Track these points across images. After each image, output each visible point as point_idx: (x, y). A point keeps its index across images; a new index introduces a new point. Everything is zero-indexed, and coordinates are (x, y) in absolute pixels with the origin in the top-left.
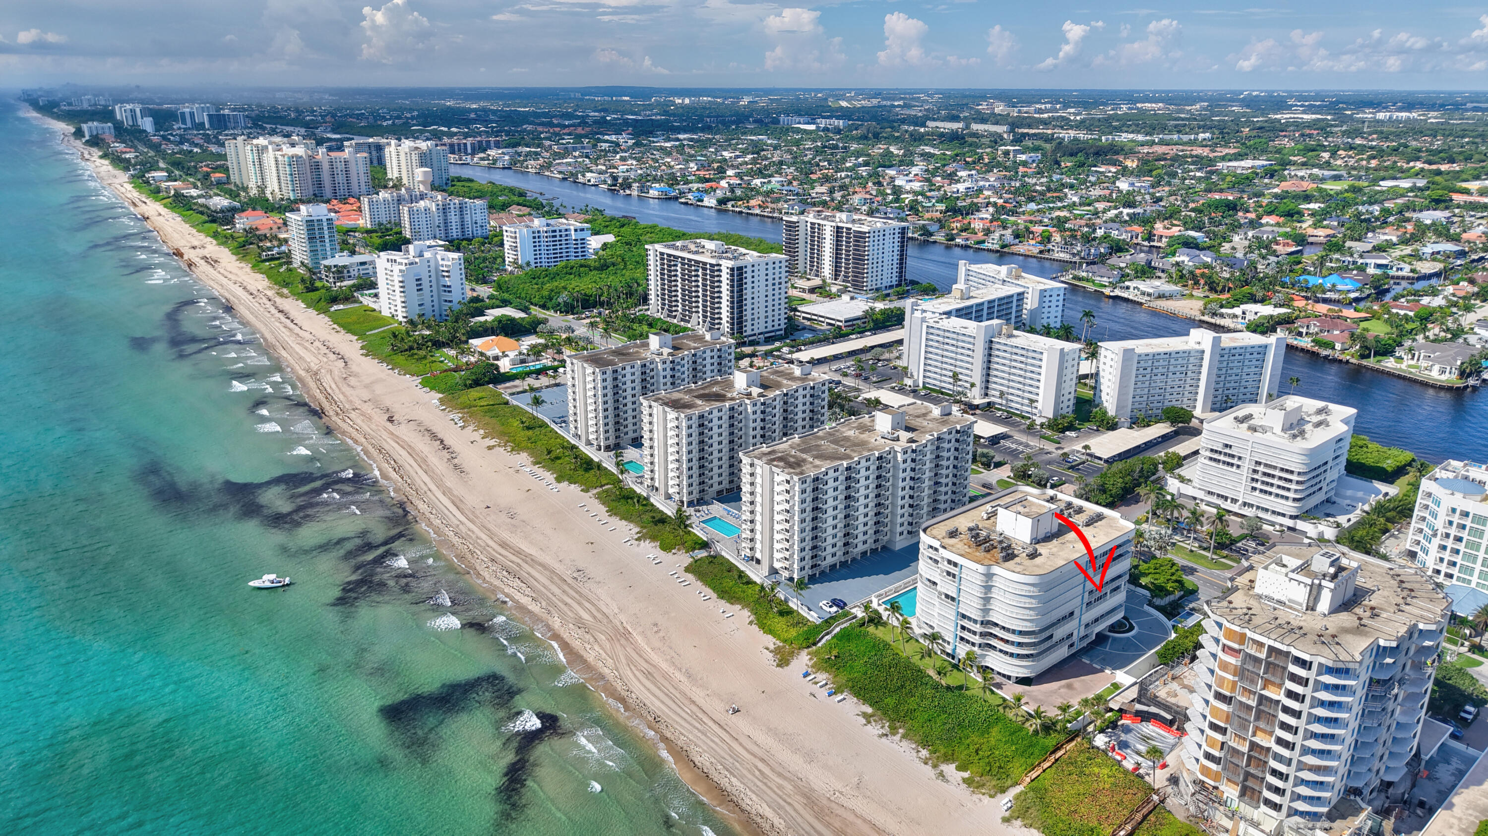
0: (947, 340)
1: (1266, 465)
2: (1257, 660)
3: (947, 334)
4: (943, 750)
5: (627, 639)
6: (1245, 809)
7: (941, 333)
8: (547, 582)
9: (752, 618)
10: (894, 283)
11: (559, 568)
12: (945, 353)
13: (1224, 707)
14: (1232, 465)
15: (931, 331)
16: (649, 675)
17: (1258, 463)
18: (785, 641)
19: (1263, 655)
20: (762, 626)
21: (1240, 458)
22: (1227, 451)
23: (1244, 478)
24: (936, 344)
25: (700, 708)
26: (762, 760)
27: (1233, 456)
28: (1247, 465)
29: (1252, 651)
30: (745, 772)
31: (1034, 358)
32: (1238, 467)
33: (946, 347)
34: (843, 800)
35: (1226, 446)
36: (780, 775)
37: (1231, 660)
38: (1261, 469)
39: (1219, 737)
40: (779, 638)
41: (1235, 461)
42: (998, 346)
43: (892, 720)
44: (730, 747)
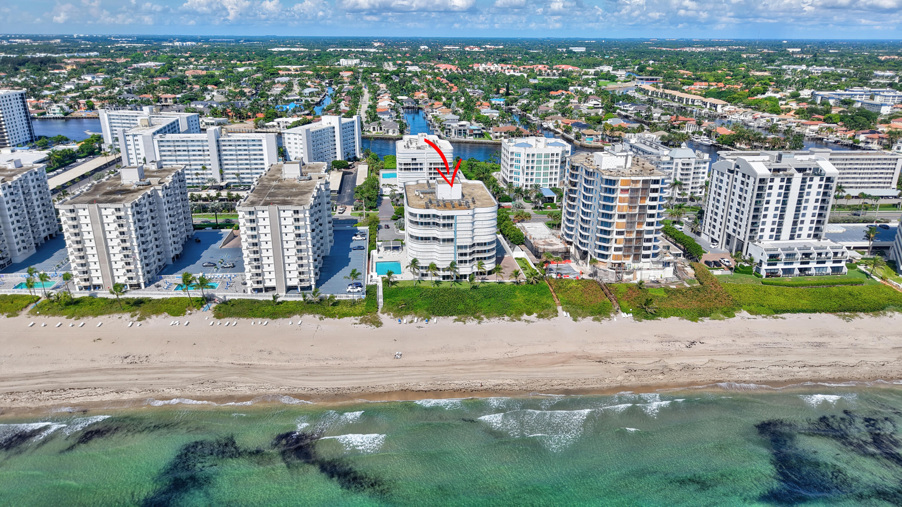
0: (177, 148)
1: (435, 164)
2: (637, 190)
3: (177, 144)
4: (514, 311)
5: (254, 368)
6: (636, 265)
7: (172, 144)
8: (112, 377)
9: (317, 316)
10: (29, 139)
11: (104, 364)
12: (179, 158)
13: (624, 221)
14: (417, 169)
15: (162, 144)
16: (311, 374)
17: (431, 164)
18: (361, 314)
19: (640, 186)
20: (333, 316)
21: (421, 164)
22: (414, 162)
23: (425, 174)
24: (169, 153)
25: (376, 367)
26: (453, 365)
27: (417, 164)
28: (426, 167)
29: (633, 186)
30: (455, 375)
31: (254, 145)
32: (421, 169)
33: (178, 153)
34: (514, 354)
35: (413, 159)
36: (474, 364)
37: (627, 195)
38: (433, 166)
39: (622, 237)
40: (355, 315)
41: (419, 166)
42: (223, 143)
43: (473, 314)
44: (427, 371)
